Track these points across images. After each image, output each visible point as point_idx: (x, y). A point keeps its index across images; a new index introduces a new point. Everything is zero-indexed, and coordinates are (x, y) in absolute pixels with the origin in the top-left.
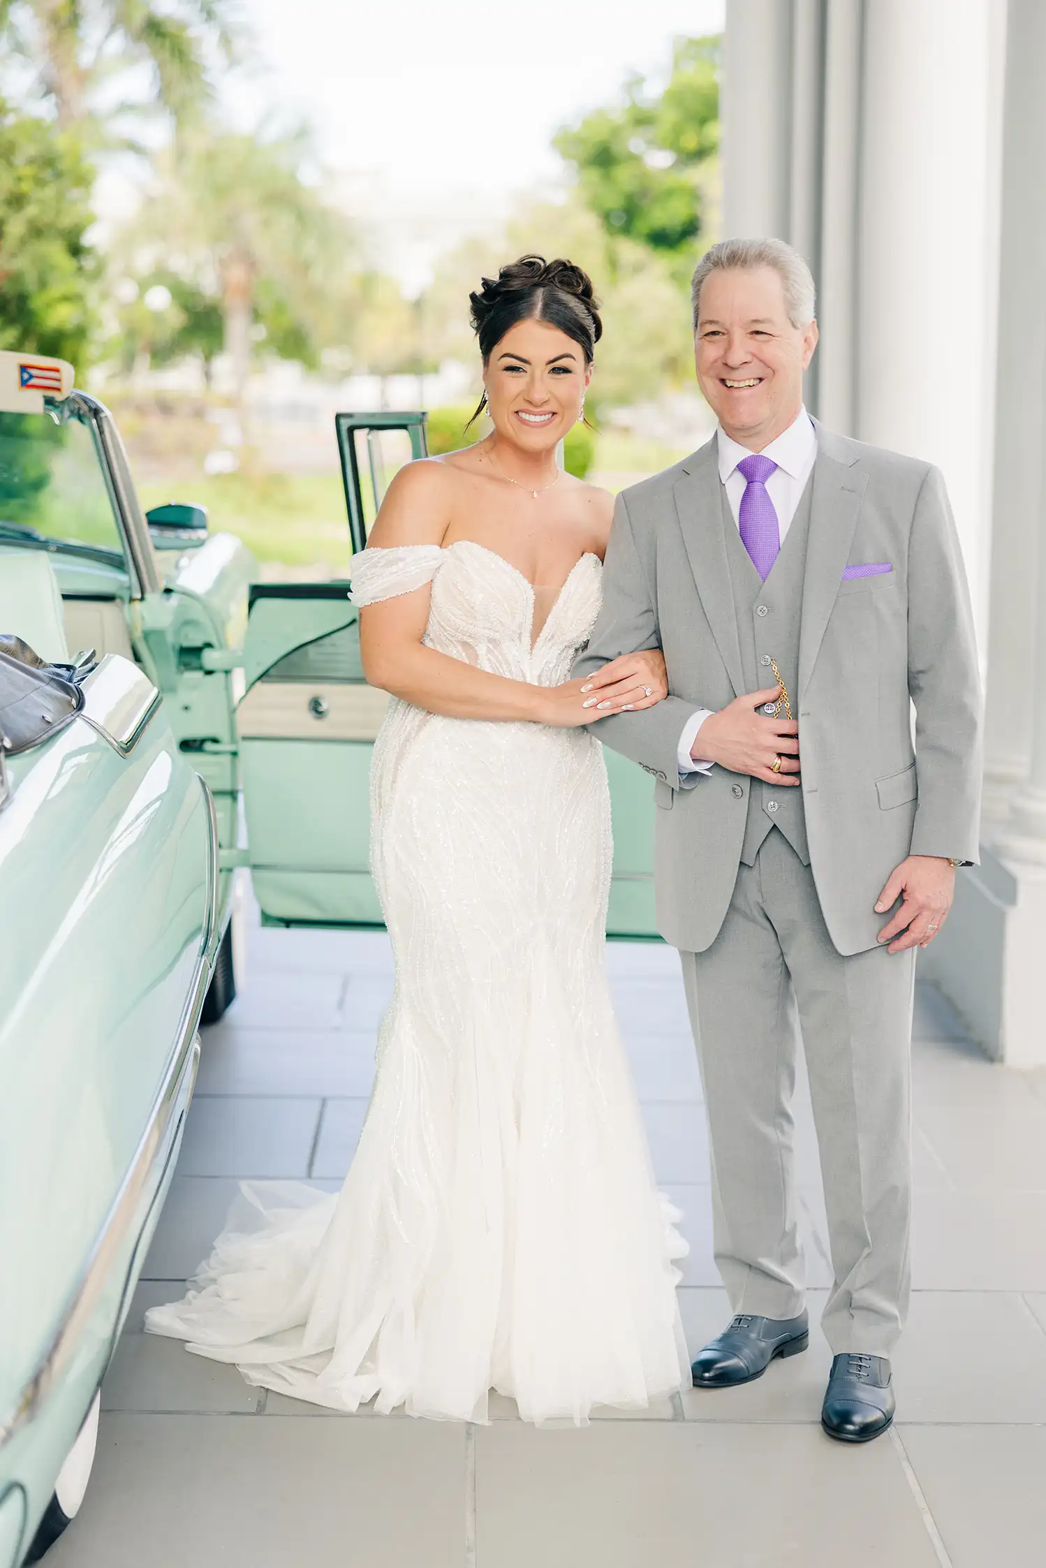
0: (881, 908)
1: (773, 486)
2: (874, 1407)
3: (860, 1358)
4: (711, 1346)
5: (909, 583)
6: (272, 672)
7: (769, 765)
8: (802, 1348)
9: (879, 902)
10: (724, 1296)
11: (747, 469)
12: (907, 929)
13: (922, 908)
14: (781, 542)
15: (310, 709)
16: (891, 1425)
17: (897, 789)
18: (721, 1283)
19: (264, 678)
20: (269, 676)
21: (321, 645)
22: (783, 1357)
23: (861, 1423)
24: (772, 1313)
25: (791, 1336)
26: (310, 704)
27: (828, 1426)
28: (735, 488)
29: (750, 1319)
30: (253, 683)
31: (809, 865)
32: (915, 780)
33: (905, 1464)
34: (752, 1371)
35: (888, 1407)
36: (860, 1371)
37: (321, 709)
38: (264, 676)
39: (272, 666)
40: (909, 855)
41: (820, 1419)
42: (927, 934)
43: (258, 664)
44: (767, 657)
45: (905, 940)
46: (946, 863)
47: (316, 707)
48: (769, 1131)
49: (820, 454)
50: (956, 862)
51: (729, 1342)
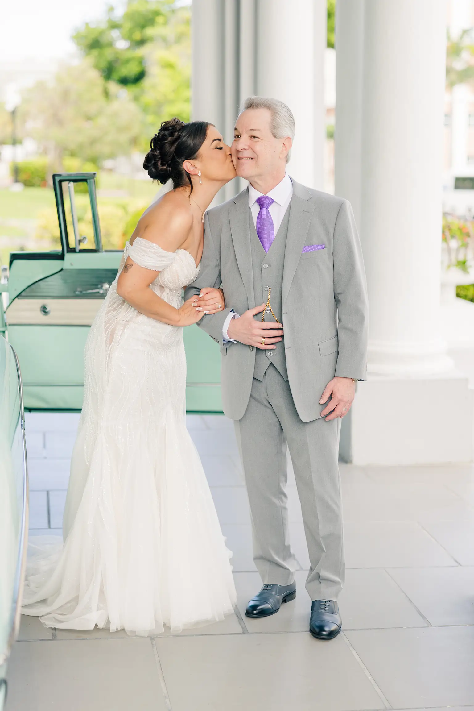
0: (322, 402)
1: (272, 209)
2: (333, 623)
3: (325, 602)
4: (254, 599)
5: (334, 254)
6: (23, 294)
7: (260, 342)
8: (293, 598)
9: (321, 399)
10: (258, 576)
11: (260, 202)
12: (334, 410)
13: (340, 401)
14: (275, 235)
15: (41, 311)
16: (341, 631)
17: (328, 347)
18: (256, 569)
19: (19, 297)
20: (21, 296)
21: (47, 281)
22: (286, 603)
23: (329, 631)
24: (280, 583)
25: (289, 592)
26: (41, 308)
27: (315, 633)
28: (255, 210)
29: (272, 585)
30: (14, 299)
31: (288, 381)
32: (337, 342)
33: (351, 648)
34: (274, 609)
35: (338, 623)
36: (326, 607)
37: (47, 311)
38: (18, 296)
39: (23, 291)
40: (334, 377)
41: (309, 630)
42: (342, 413)
43: (16, 290)
44: (267, 287)
45: (333, 415)
46: (351, 380)
47: (44, 310)
48: (276, 501)
49: (294, 195)
50: (356, 380)
51: (263, 596)
